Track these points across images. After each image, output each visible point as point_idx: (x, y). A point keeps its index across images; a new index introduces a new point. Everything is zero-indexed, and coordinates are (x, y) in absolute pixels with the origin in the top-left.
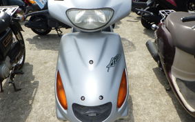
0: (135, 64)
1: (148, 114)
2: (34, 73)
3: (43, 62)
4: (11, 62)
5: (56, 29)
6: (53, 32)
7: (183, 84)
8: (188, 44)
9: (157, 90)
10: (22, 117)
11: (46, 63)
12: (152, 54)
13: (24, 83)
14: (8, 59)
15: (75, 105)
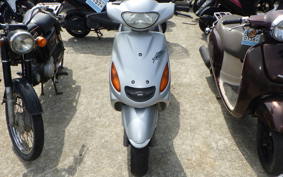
0: (187, 73)
1: (195, 118)
2: (74, 78)
3: (83, 67)
4: (55, 63)
5: (96, 31)
6: (92, 34)
7: (229, 88)
8: (234, 48)
9: (207, 98)
10: (68, 117)
11: (86, 68)
12: (205, 61)
13: (65, 87)
14: (52, 59)
15: (127, 88)
